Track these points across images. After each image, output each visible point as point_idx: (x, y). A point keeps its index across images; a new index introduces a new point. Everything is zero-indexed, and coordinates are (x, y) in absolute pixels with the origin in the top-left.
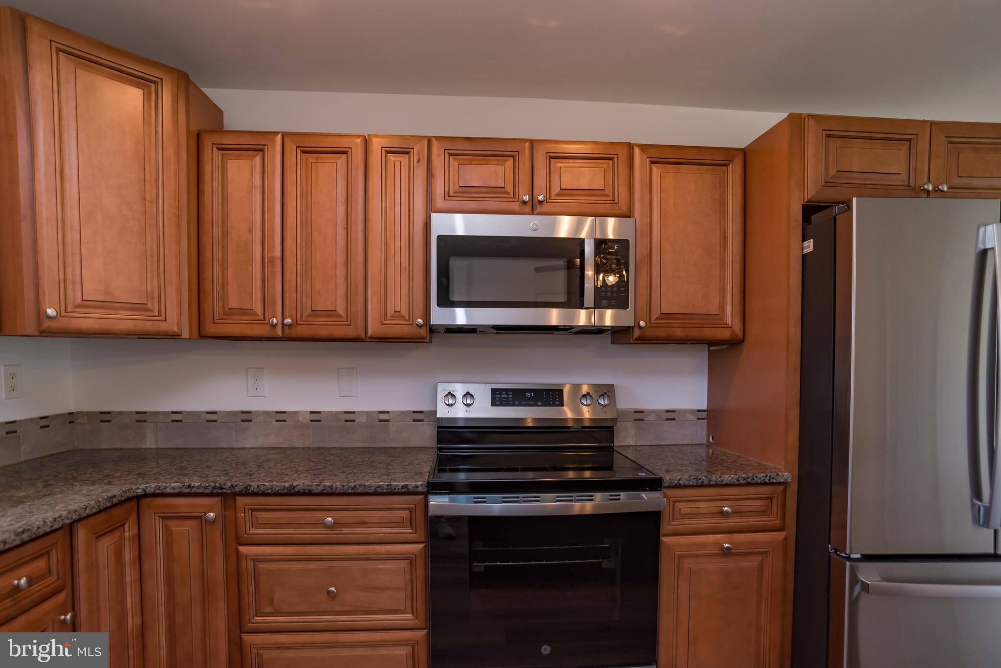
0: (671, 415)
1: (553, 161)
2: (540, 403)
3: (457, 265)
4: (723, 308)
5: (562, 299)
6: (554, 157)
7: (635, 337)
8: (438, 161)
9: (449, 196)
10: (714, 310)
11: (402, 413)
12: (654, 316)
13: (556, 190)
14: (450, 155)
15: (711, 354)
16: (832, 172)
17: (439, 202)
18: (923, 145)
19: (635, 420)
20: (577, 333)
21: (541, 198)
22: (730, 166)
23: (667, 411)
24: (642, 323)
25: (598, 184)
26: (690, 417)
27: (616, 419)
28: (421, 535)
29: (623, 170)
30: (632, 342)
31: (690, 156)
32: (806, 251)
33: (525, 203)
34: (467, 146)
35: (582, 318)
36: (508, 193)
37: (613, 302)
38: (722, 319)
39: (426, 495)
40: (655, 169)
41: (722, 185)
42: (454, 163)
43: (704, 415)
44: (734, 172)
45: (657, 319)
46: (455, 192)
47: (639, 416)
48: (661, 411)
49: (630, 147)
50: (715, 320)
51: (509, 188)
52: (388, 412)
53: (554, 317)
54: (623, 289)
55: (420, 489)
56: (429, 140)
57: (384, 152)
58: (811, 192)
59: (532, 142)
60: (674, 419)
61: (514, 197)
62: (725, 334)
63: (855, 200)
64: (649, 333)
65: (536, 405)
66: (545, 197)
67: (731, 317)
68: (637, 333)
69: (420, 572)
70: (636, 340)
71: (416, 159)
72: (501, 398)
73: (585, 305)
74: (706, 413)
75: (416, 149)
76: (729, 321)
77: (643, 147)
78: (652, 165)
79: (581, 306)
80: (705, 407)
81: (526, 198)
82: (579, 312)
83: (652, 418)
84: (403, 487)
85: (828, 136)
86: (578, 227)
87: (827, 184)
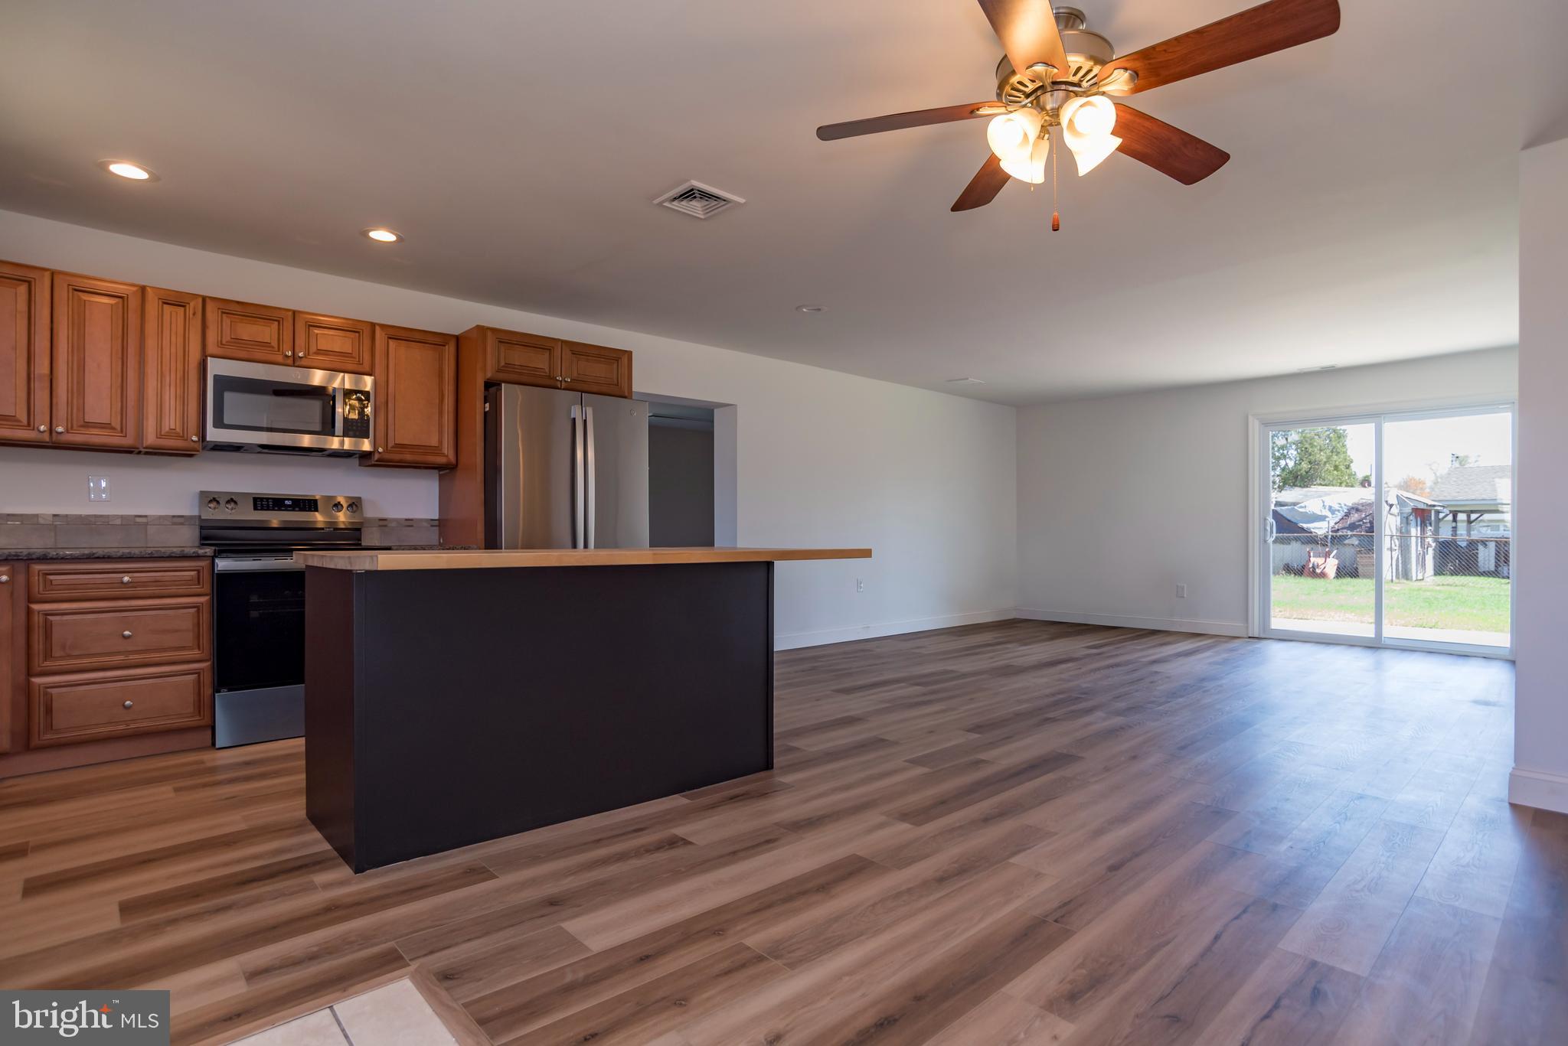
0: (409, 523)
1: (311, 328)
2: (297, 509)
3: (229, 397)
4: (441, 442)
5: (318, 428)
6: (311, 325)
7: (376, 458)
8: (212, 315)
9: (221, 344)
10: (434, 442)
11: (161, 517)
12: (390, 445)
13: (313, 349)
14: (223, 313)
15: (440, 476)
16: (503, 364)
17: (212, 348)
18: (557, 352)
19: (380, 526)
20: (330, 455)
21: (301, 354)
22: (447, 347)
23: (406, 520)
24: (380, 450)
25: (348, 348)
26: (425, 524)
27: (362, 523)
28: (207, 588)
29: (367, 342)
30: (373, 463)
31: (417, 336)
32: (487, 409)
33: (287, 356)
34: (238, 308)
35: (334, 443)
36: (273, 347)
37: (357, 433)
38: (441, 450)
39: (213, 558)
40: (391, 342)
41: (441, 359)
42: (227, 321)
43: (437, 523)
44: (450, 350)
45: (392, 447)
46: (227, 342)
47: (383, 523)
48: (401, 519)
49: (373, 325)
50: (436, 450)
51: (275, 344)
52: (146, 516)
53: (306, 441)
54: (365, 425)
55: (208, 554)
56: (204, 299)
57: (161, 303)
58: (489, 375)
59: (294, 312)
60: (412, 526)
61: (279, 351)
62: (441, 460)
63: (503, 384)
64: (387, 456)
65: (293, 510)
66: (305, 354)
67: (448, 450)
68: (376, 456)
69: (206, 617)
70: (377, 461)
71: (191, 312)
72: (262, 505)
73: (336, 434)
74: (437, 522)
75: (192, 304)
76: (446, 452)
77: (383, 326)
78: (390, 340)
79: (333, 435)
80: (437, 517)
81: (290, 353)
82: (333, 440)
83: (394, 524)
84: (194, 553)
85: (500, 342)
86: (331, 379)
87: (499, 371)
